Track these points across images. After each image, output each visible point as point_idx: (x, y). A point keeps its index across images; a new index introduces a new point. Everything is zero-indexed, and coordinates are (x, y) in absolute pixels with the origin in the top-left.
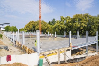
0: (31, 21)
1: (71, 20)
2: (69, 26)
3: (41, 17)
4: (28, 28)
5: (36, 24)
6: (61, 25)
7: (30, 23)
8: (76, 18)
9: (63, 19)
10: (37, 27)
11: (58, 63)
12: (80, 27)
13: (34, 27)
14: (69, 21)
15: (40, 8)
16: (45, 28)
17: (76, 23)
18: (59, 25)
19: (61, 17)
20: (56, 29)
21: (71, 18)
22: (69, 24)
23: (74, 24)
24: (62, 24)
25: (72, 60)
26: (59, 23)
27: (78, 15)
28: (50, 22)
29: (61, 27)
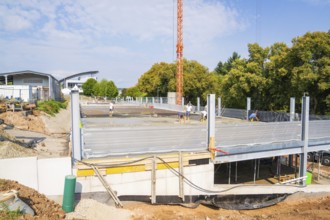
0: (157, 64)
1: (285, 54)
2: (275, 80)
3: (181, 48)
4: (148, 86)
5: (170, 73)
6: (249, 75)
7: (154, 70)
8: (302, 49)
9: (259, 51)
10: (172, 81)
11: (149, 202)
12: (316, 82)
13: (165, 81)
14: (276, 61)
15: (180, 17)
16: (199, 85)
17: (300, 68)
18: (241, 73)
19: (249, 46)
20: (232, 90)
21: (287, 50)
22: (277, 71)
23: (295, 70)
24: (252, 72)
25: (215, 198)
26: (241, 67)
27: (313, 37)
28: (220, 65)
29: (248, 81)
